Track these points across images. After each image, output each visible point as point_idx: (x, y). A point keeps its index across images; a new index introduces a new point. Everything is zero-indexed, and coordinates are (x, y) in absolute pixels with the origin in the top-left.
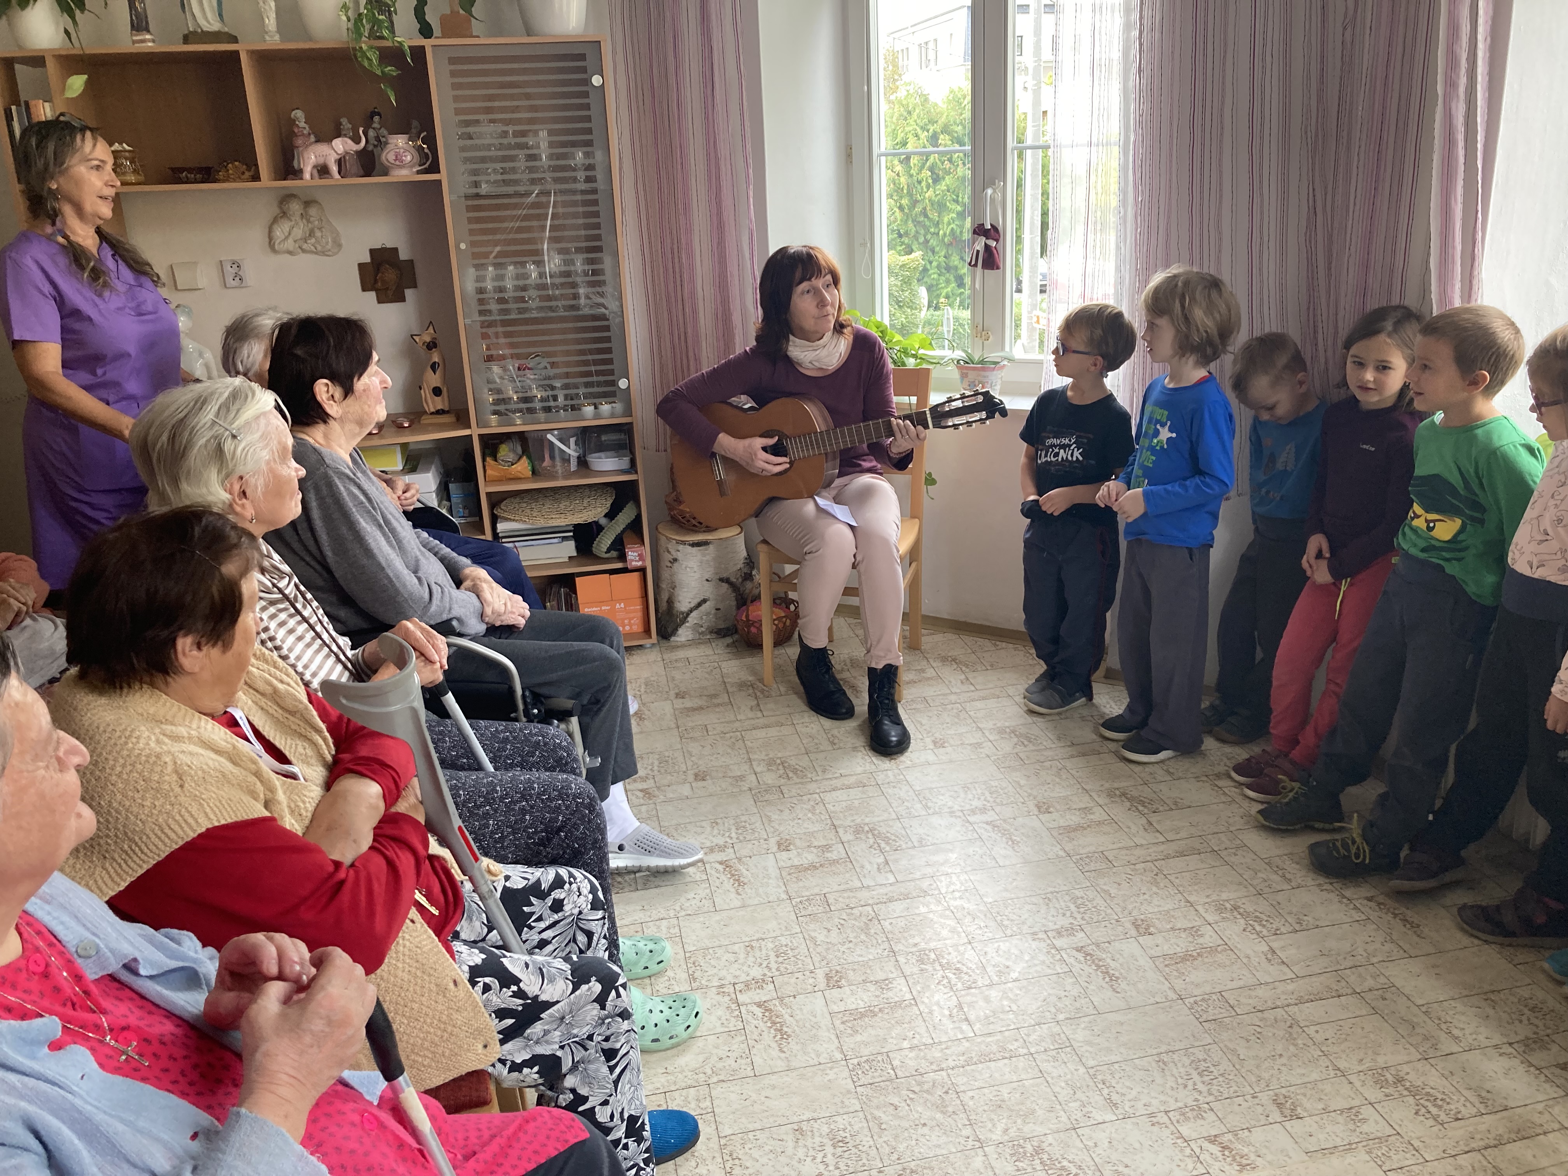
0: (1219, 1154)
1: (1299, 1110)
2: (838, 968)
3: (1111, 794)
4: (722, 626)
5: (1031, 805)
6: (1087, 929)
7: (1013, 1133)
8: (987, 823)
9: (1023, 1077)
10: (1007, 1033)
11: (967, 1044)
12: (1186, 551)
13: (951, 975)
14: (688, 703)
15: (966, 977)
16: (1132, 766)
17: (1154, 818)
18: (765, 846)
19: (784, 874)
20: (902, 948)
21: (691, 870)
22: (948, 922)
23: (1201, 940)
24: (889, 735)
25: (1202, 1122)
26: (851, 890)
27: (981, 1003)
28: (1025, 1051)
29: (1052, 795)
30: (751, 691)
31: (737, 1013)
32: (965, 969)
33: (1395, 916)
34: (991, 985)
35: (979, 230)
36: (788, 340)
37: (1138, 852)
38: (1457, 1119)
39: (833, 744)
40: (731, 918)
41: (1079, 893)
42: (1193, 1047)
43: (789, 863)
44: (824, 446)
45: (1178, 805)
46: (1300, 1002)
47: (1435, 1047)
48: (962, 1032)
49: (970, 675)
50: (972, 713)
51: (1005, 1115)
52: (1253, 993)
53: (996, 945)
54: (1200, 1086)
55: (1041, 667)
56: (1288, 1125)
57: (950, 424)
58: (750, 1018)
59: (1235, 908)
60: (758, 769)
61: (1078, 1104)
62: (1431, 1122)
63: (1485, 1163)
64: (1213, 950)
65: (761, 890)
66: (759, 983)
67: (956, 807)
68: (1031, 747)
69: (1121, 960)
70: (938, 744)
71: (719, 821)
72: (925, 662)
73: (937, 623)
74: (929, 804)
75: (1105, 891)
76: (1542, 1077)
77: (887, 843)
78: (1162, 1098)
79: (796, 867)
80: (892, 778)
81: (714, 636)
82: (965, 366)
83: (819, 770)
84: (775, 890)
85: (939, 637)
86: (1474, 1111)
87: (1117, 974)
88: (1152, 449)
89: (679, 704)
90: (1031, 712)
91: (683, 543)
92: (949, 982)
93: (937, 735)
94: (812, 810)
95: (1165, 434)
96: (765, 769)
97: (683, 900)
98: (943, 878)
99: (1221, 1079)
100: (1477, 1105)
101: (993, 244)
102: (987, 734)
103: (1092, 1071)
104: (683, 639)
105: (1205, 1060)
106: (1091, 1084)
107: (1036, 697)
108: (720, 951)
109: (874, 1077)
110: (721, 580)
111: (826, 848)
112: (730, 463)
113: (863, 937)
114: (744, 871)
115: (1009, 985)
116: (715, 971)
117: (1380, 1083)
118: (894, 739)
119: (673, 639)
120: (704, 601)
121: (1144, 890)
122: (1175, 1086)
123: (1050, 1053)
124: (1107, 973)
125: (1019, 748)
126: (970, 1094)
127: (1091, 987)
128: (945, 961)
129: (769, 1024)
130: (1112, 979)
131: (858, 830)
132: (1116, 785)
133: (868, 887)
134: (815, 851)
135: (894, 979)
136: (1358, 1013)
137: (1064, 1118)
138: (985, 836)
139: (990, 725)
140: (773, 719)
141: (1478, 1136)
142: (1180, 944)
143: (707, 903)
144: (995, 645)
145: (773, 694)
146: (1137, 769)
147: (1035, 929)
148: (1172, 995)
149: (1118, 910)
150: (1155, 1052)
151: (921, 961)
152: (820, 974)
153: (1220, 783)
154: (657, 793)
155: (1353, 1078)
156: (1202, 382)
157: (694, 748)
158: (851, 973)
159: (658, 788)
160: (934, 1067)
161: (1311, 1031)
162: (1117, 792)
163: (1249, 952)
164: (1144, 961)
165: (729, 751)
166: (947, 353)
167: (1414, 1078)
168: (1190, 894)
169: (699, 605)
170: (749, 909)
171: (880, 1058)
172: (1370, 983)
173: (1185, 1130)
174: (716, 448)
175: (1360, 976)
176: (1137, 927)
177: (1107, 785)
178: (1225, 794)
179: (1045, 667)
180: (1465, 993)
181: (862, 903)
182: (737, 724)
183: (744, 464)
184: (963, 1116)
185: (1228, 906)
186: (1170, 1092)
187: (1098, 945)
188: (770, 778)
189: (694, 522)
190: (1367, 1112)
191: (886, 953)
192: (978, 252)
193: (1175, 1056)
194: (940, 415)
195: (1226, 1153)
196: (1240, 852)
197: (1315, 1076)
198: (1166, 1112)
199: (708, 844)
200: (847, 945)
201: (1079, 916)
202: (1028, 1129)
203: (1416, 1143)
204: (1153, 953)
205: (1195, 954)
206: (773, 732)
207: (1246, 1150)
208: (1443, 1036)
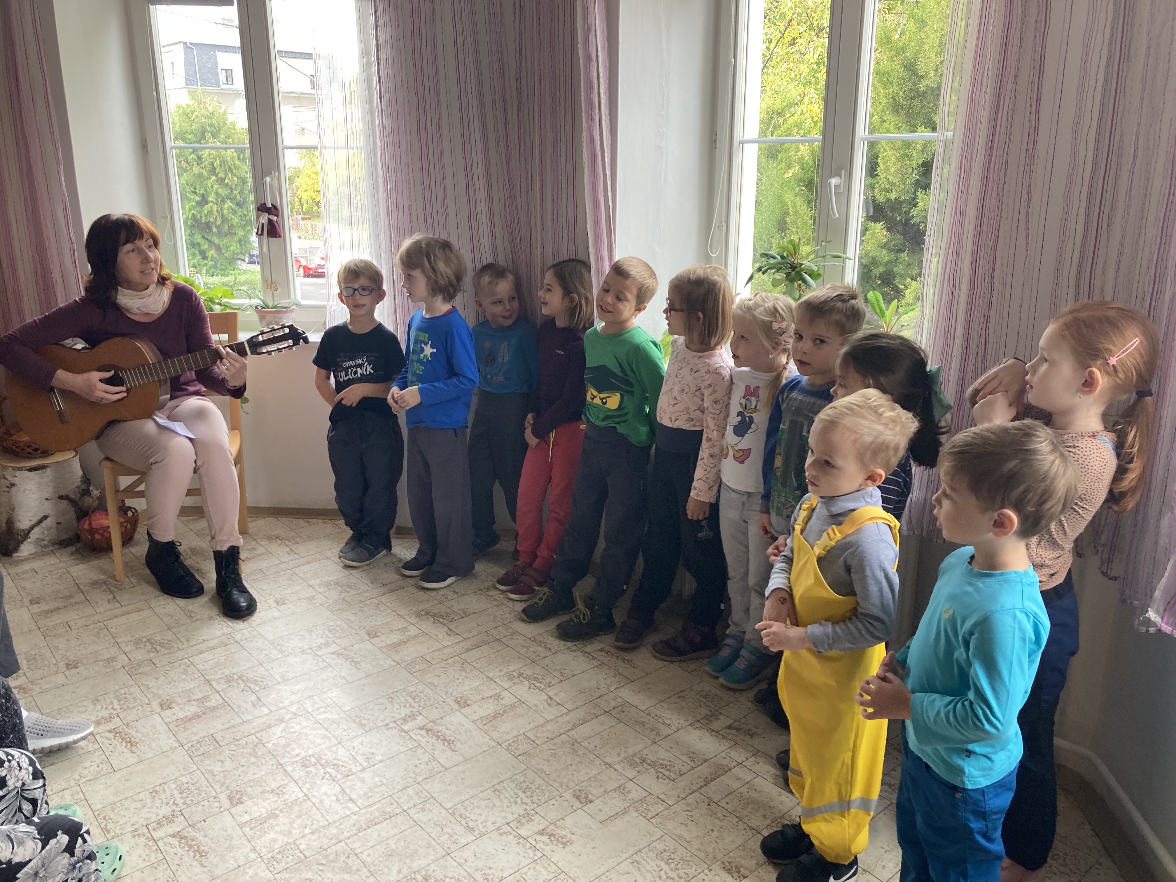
0: (548, 841)
1: (590, 797)
2: (238, 788)
3: (418, 615)
4: (64, 537)
5: (363, 633)
6: (424, 712)
7: (405, 871)
8: (332, 653)
9: (403, 828)
10: (383, 801)
11: (355, 817)
12: (452, 431)
13: (330, 770)
14: (44, 607)
15: (343, 769)
16: (429, 593)
17: (452, 626)
18: (149, 709)
19: (172, 727)
20: (287, 760)
21: (82, 744)
22: (319, 732)
23: (503, 702)
24: (239, 602)
25: (532, 823)
26: (234, 727)
27: (359, 784)
28: (400, 810)
29: (376, 623)
30: (104, 587)
31: (155, 847)
32: (340, 763)
33: (617, 657)
34: (364, 769)
35: (262, 208)
36: (117, 290)
37: (447, 651)
38: (681, 775)
39: (191, 617)
40: (131, 774)
41: (412, 689)
42: (515, 775)
43: (175, 718)
44: (157, 374)
45: (466, 614)
46: (575, 727)
47: (658, 734)
48: (349, 809)
49: (294, 547)
50: (302, 575)
51: (396, 860)
52: (545, 729)
53: (360, 740)
54: (526, 800)
55: (349, 533)
56: (585, 808)
57: (265, 351)
58: (168, 848)
59: (520, 675)
60: (127, 650)
61: (446, 836)
62: (667, 781)
63: (702, 797)
64: (512, 707)
65: (153, 745)
66: (170, 819)
67: (306, 647)
68: (353, 592)
69: (453, 728)
70: (280, 602)
71: (99, 698)
72: (254, 542)
73: (258, 512)
74: (284, 649)
75: (431, 683)
76: (720, 737)
77: (256, 685)
78: (503, 814)
79: (182, 719)
80: (248, 635)
81: (57, 547)
82: (262, 311)
83: (183, 640)
84: (166, 741)
85: (261, 522)
86: (689, 767)
87: (452, 739)
88: (420, 361)
89: (35, 609)
90: (347, 567)
91: (20, 469)
92: (331, 776)
93: (277, 596)
94: (185, 672)
95: (428, 350)
96: (134, 648)
97: (80, 769)
98: (307, 701)
99: (538, 791)
100: (690, 763)
101: (275, 219)
102: (317, 588)
103: (451, 811)
104: (26, 554)
105: (524, 782)
106: (453, 819)
107: (350, 555)
108: (126, 804)
109: (287, 863)
110: (61, 497)
111: (206, 698)
112: (68, 394)
113: (253, 759)
114: (133, 733)
115: (377, 766)
116: (126, 819)
117: (633, 765)
118: (244, 604)
119: (15, 555)
120: (45, 517)
121: (457, 676)
122: (509, 804)
123: (418, 807)
124: (445, 739)
125: (344, 595)
126: (366, 853)
127: (436, 753)
128: (323, 761)
129: (187, 848)
130: (449, 743)
131: (229, 680)
132: (421, 608)
133: (248, 721)
134: (196, 703)
135: (286, 785)
136: (611, 724)
137: (440, 849)
138: (333, 663)
139: (318, 581)
140: (131, 607)
141: (694, 782)
142: (490, 708)
143: (105, 767)
144: (308, 522)
145: (127, 587)
146: (433, 594)
147: (387, 722)
148: (493, 744)
149: (443, 694)
150: (490, 785)
151: (305, 766)
152: (223, 797)
153: (490, 593)
154: (31, 686)
155: (617, 767)
156: (449, 312)
157: (61, 644)
158: (250, 789)
159: (32, 682)
160: (333, 841)
161: (585, 744)
162: (423, 613)
163: (536, 702)
164: (468, 725)
165: (95, 639)
166: (246, 302)
167: (651, 757)
168: (489, 671)
169: (40, 522)
170: (145, 763)
171: (288, 847)
172: (613, 704)
173: (523, 832)
174: (54, 383)
175: (606, 701)
176: (458, 703)
177: (415, 609)
178: (495, 600)
179: (351, 532)
180: (668, 696)
181: (246, 734)
182: (98, 617)
183: (84, 395)
184: (365, 870)
185: (515, 674)
186: (508, 810)
187: (434, 722)
188: (140, 655)
189: (29, 450)
190: (630, 785)
191: (275, 767)
192: (263, 224)
193: (505, 785)
194: (255, 345)
195: (552, 838)
196: (514, 637)
197: (594, 772)
198: (508, 824)
199: (94, 718)
200: (241, 769)
201: (416, 705)
202: (415, 865)
203: (662, 796)
204: (473, 718)
205: (501, 712)
206: (134, 617)
207: (564, 833)
208: (661, 726)
